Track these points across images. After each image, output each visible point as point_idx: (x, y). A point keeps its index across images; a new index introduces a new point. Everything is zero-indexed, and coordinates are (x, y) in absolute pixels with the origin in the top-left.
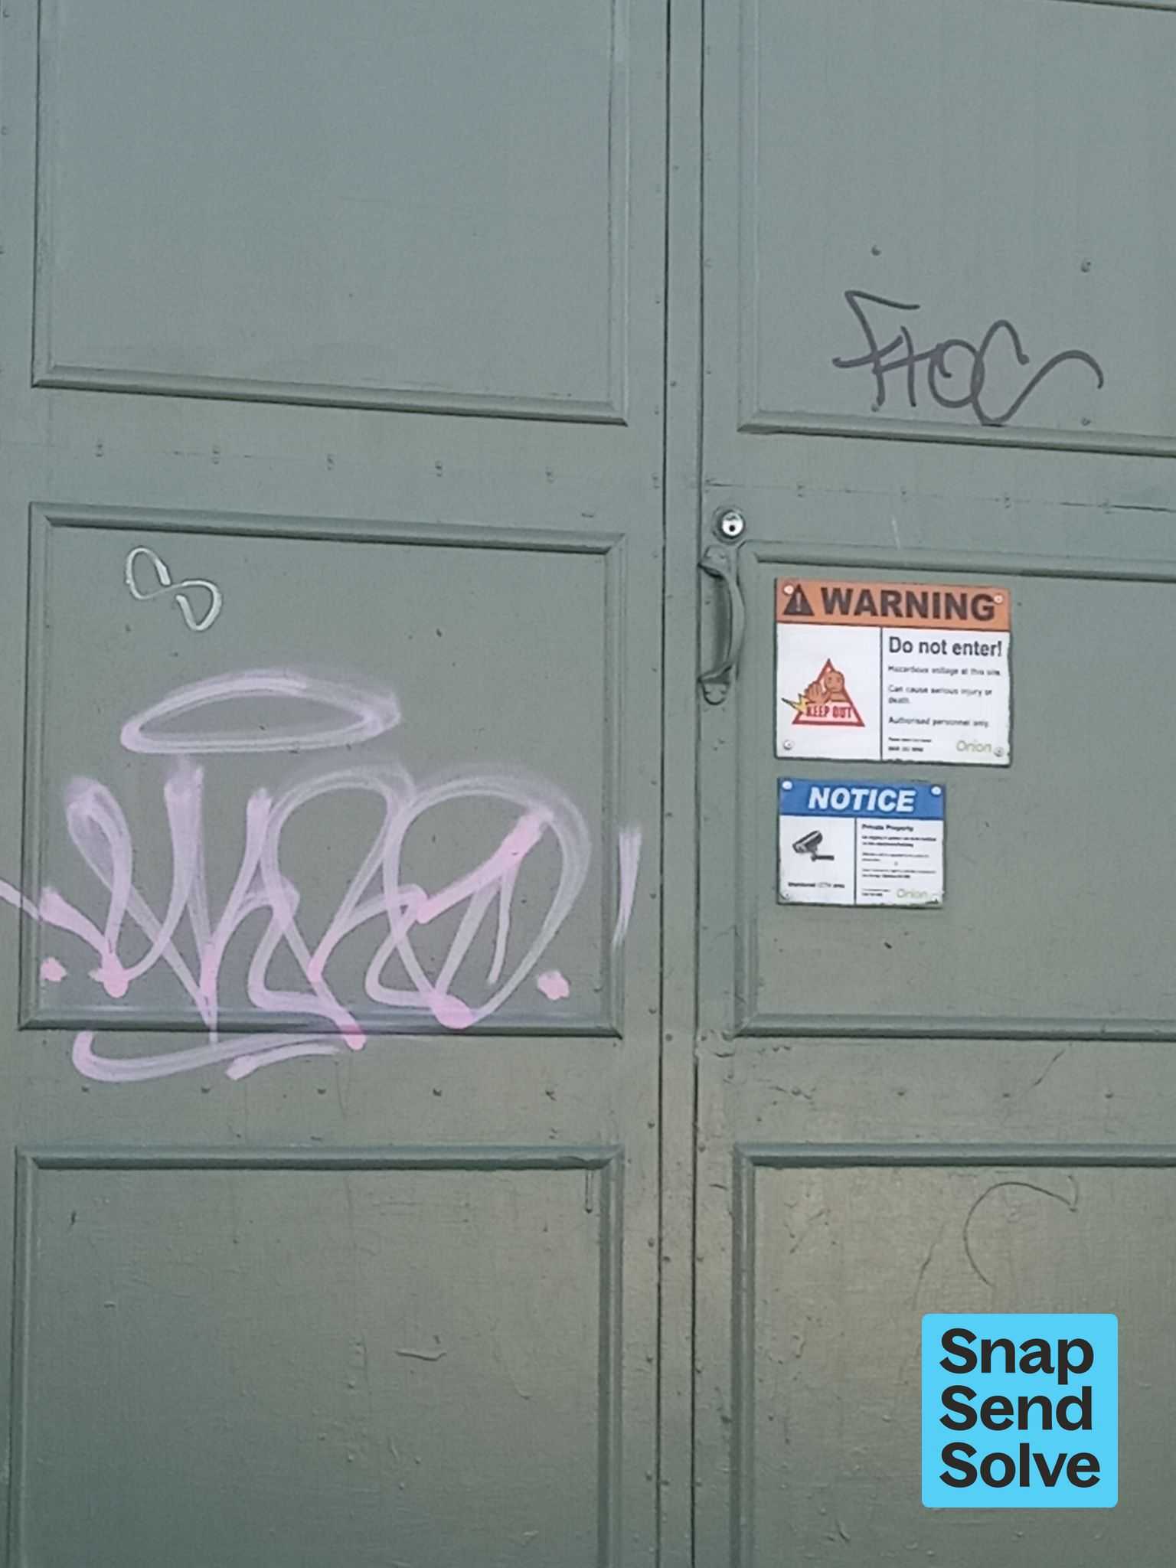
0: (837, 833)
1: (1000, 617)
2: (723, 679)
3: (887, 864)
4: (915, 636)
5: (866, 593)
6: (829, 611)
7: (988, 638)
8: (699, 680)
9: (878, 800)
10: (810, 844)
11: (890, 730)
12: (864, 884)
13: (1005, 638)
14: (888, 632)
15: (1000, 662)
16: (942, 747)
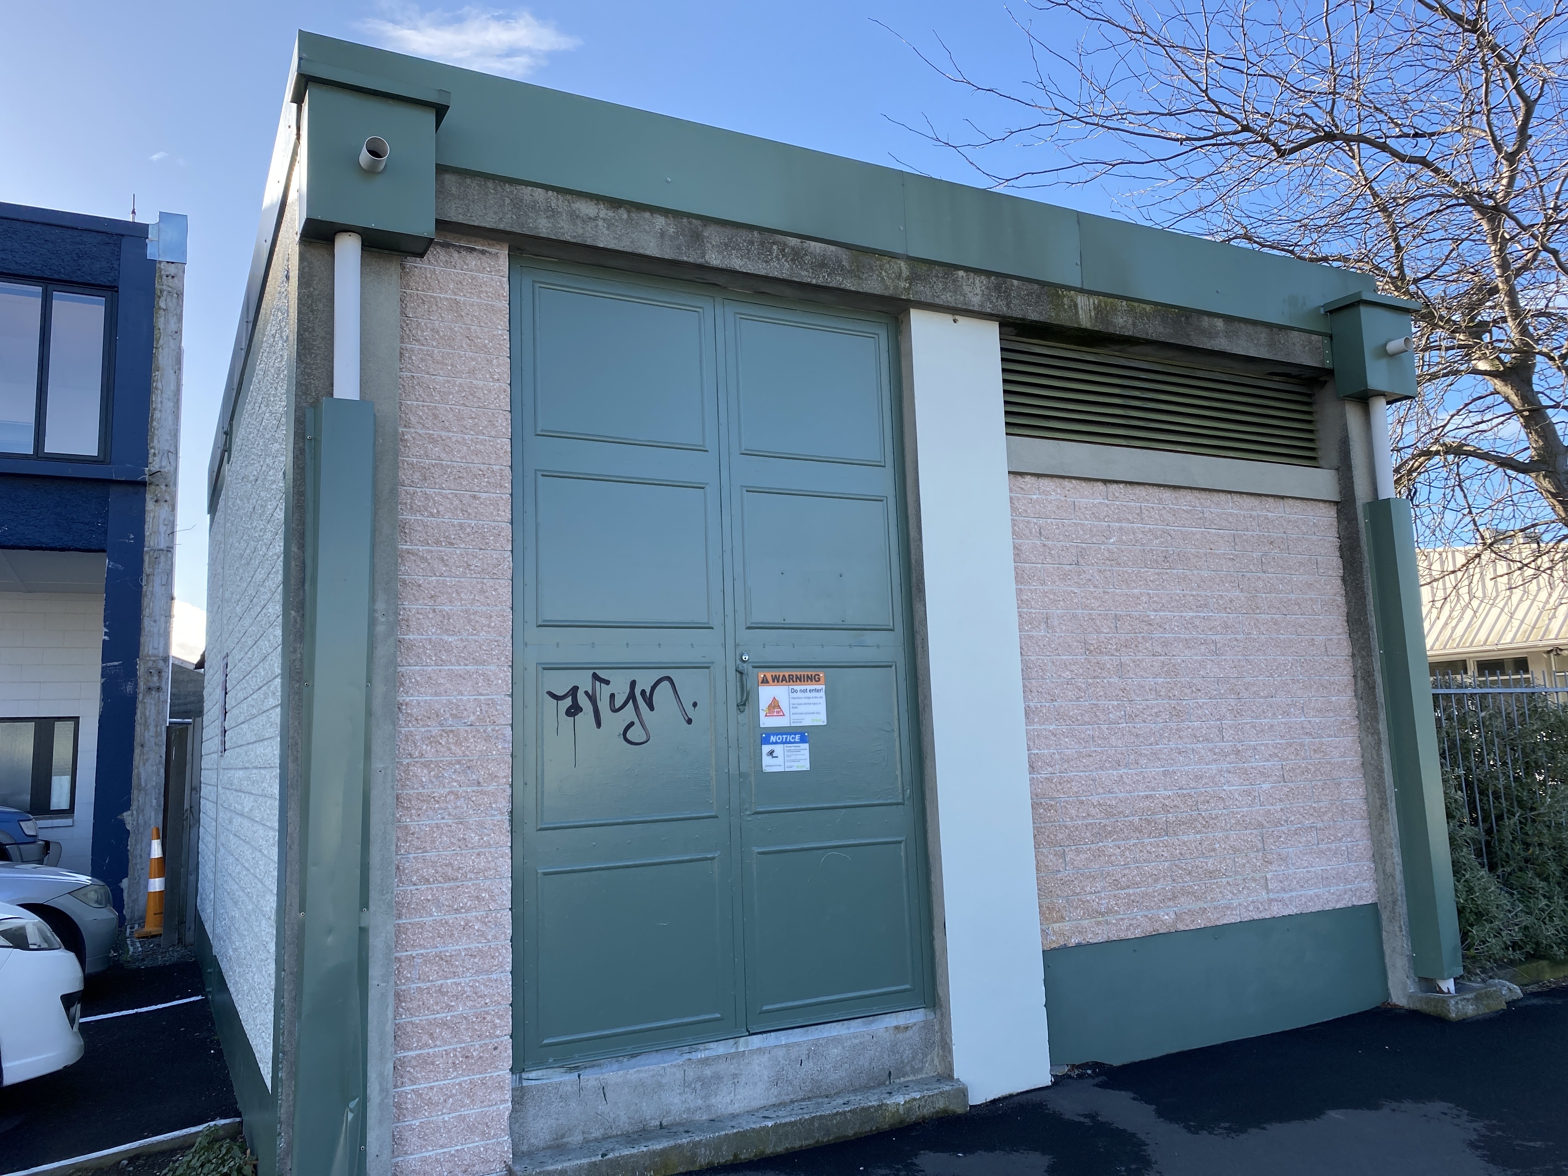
0: (779, 749)
1: (822, 680)
2: (744, 705)
3: (793, 758)
4: (798, 688)
5: (784, 676)
6: (774, 681)
7: (818, 687)
8: (738, 705)
9: (790, 738)
10: (771, 753)
11: (793, 717)
12: (787, 764)
13: (823, 687)
14: (791, 687)
15: (823, 694)
16: (808, 721)
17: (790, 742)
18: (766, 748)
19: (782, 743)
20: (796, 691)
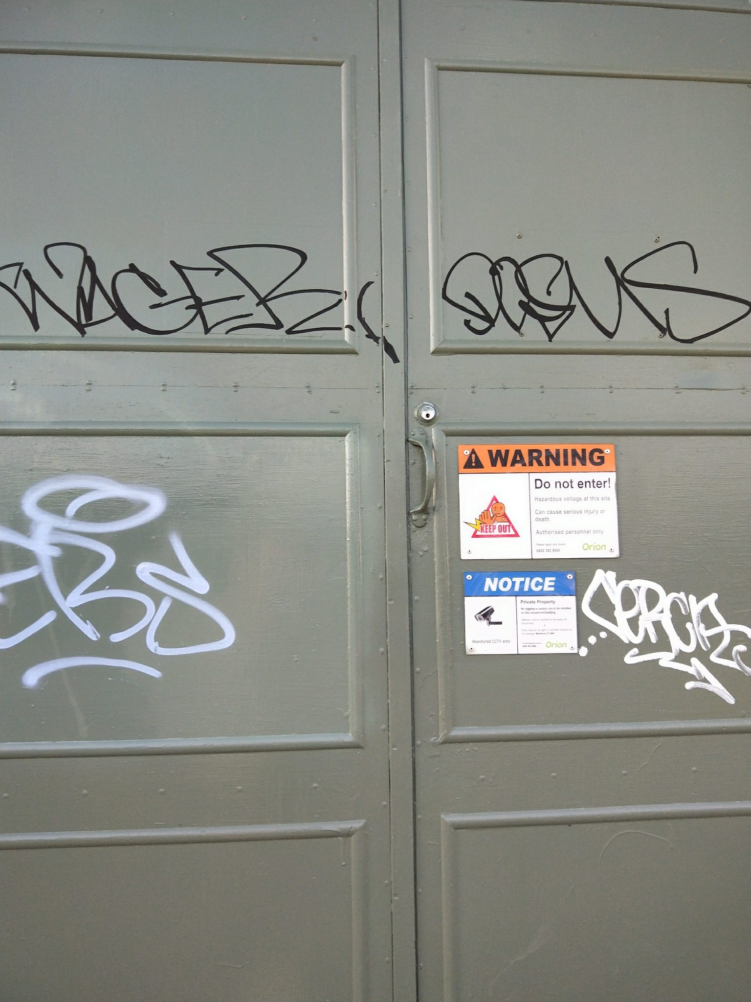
0: (503, 607)
1: (609, 462)
2: (425, 512)
3: (538, 625)
4: (551, 477)
5: (518, 452)
6: (494, 464)
7: (600, 477)
8: (409, 514)
9: (530, 583)
11: (537, 539)
12: (523, 639)
13: (613, 476)
14: (534, 476)
15: (610, 491)
16: (572, 549)
17: (530, 593)
18: (473, 605)
19: (512, 593)
20: (546, 485)
